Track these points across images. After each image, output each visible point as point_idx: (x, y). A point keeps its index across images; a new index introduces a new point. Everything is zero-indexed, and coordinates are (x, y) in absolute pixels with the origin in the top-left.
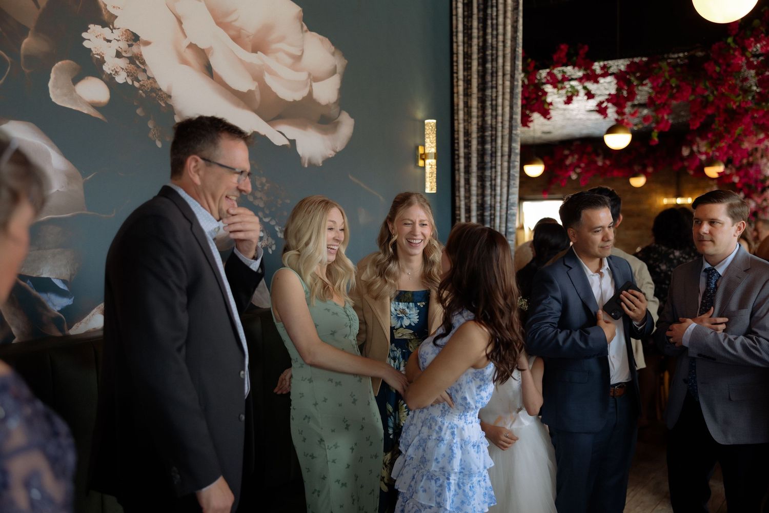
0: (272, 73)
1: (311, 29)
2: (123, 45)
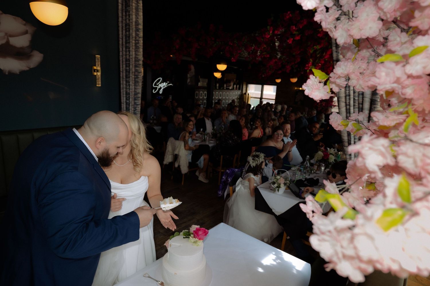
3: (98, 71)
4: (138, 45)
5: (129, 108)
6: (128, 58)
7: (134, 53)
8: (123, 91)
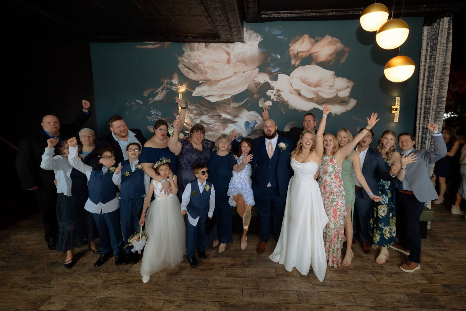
0: (321, 91)
1: (338, 77)
2: (276, 93)
3: (396, 109)
4: (443, 83)
5: (425, 142)
6: (429, 96)
7: (437, 91)
8: (419, 127)
